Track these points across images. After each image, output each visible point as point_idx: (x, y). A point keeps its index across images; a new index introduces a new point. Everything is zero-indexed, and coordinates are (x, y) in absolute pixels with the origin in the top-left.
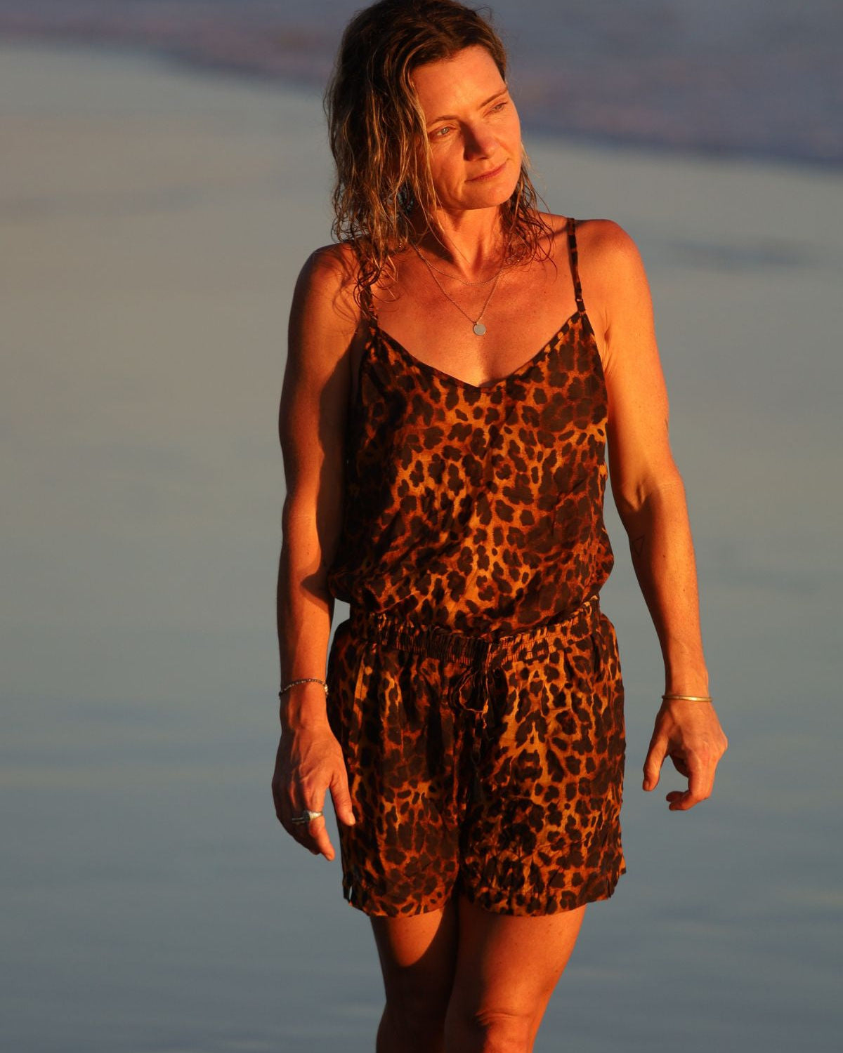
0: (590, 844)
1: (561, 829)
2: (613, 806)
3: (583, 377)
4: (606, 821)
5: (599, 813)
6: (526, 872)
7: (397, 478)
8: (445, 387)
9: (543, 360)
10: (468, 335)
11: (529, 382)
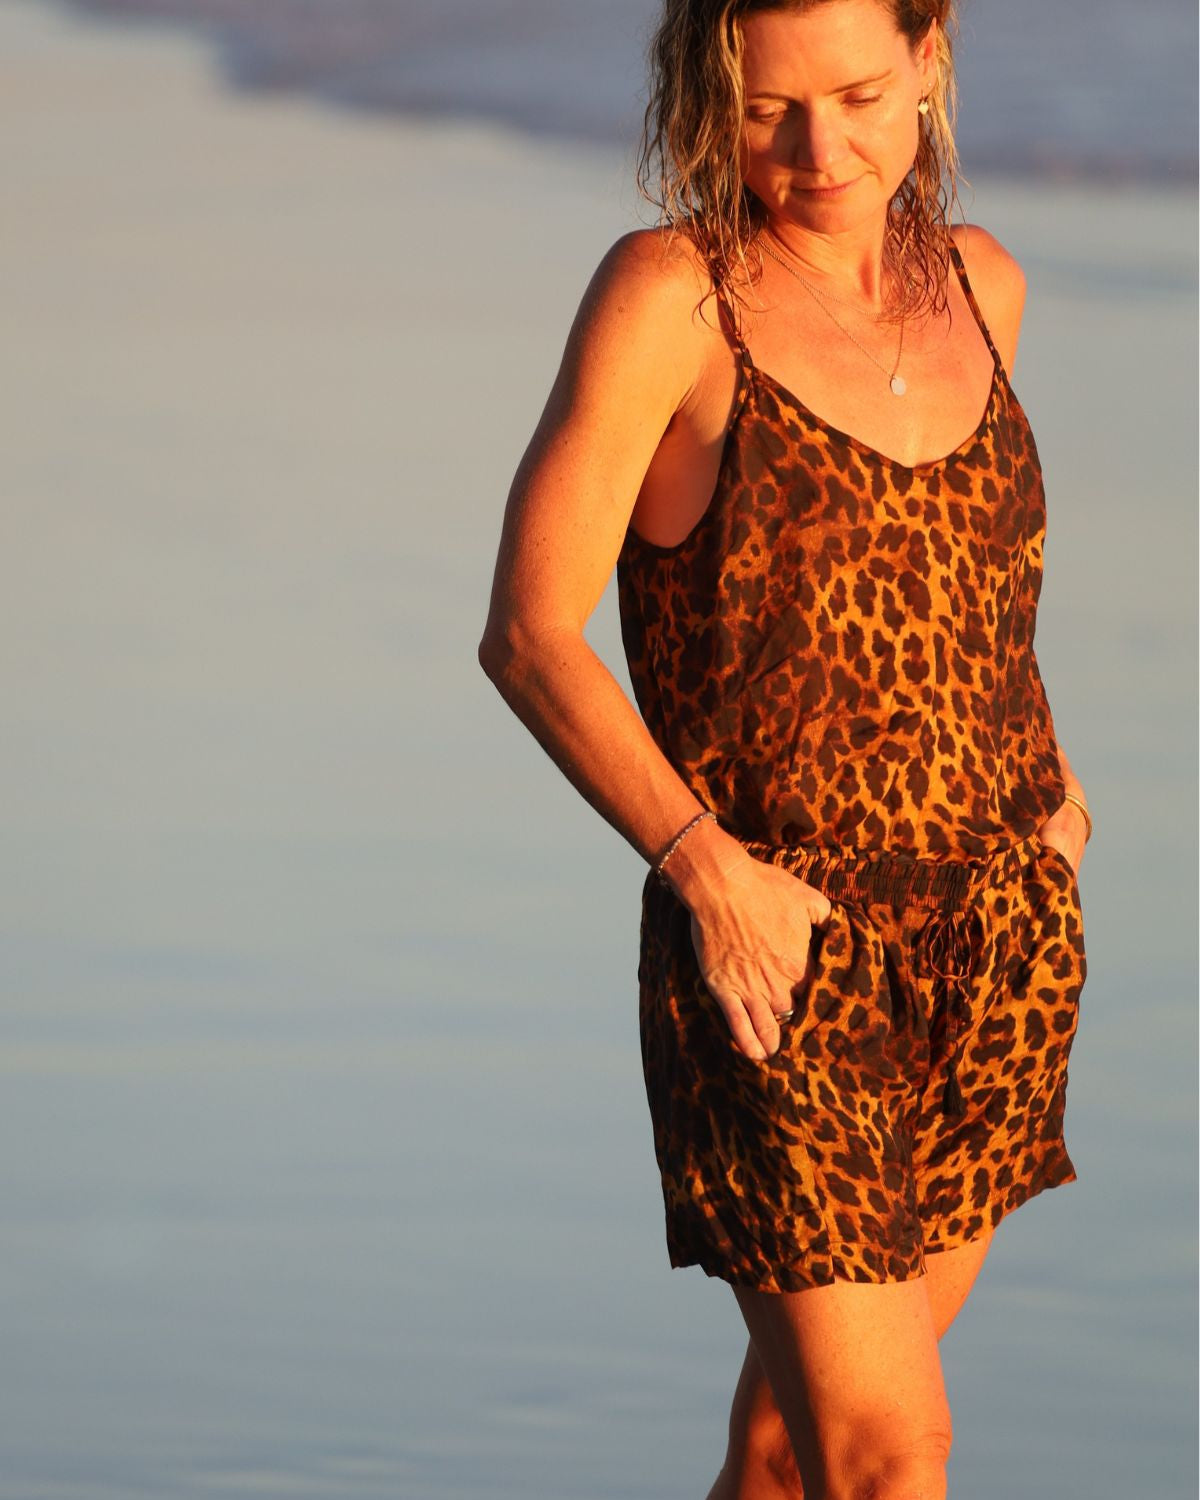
9: (987, 435)
11: (974, 468)
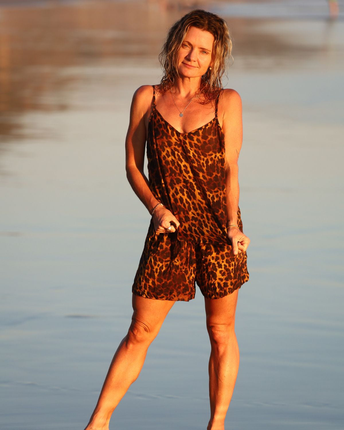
0: (233, 272)
1: (223, 269)
2: (239, 259)
3: (214, 138)
4: (237, 264)
5: (234, 262)
6: (217, 285)
7: (162, 154)
8: (170, 129)
9: (201, 130)
10: (178, 116)
11: (195, 136)
